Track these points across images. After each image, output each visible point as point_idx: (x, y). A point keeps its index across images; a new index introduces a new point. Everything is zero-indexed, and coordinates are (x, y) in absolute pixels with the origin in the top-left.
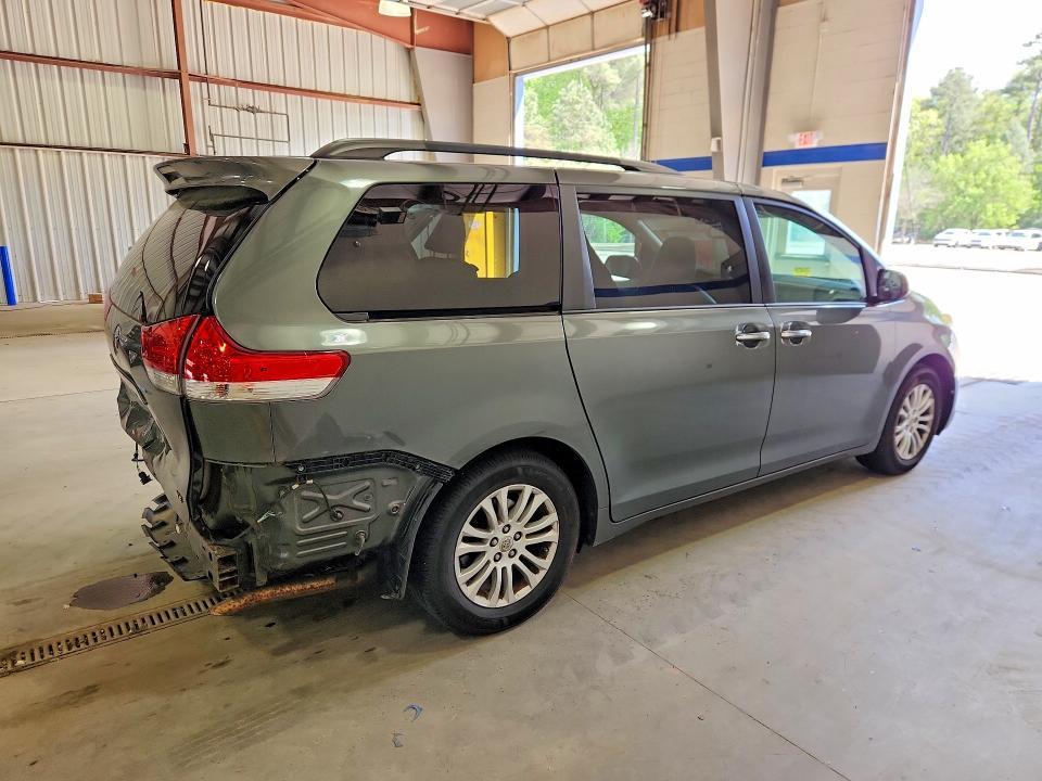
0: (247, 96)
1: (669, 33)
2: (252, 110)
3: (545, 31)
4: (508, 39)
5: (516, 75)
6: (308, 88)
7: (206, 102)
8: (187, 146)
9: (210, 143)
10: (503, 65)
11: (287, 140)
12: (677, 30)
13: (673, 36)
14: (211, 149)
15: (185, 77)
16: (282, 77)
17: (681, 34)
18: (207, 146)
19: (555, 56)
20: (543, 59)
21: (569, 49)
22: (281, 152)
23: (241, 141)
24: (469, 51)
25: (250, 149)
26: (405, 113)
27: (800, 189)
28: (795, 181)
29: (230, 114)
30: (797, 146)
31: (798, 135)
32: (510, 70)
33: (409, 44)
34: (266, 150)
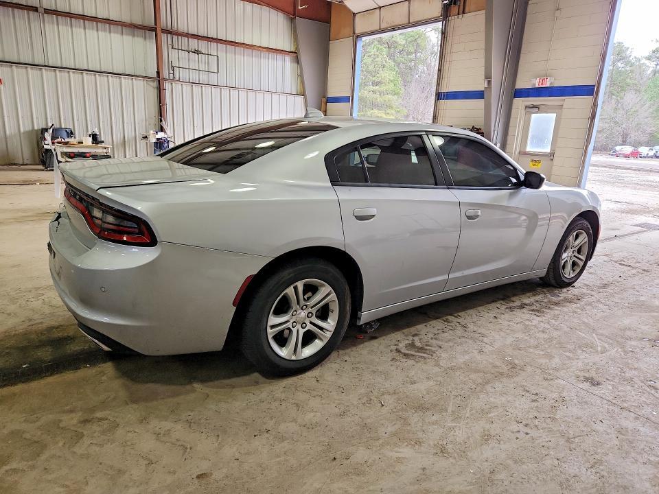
0: (194, 44)
1: (458, 14)
2: (198, 52)
3: (378, 10)
4: (354, 15)
5: (357, 37)
6: (230, 40)
7: (170, 46)
8: (158, 73)
9: (171, 72)
10: (348, 31)
11: (216, 71)
12: (464, 13)
13: (460, 16)
14: (171, 75)
15: (159, 31)
16: (215, 33)
17: (466, 15)
18: (169, 73)
19: (384, 26)
20: (376, 28)
21: (393, 22)
22: (213, 79)
23: (189, 72)
24: (327, 21)
25: (194, 76)
26: (288, 58)
27: (537, 113)
28: (534, 107)
29: (183, 54)
30: (537, 86)
31: (538, 79)
32: (354, 33)
33: (293, 15)
34: (204, 78)
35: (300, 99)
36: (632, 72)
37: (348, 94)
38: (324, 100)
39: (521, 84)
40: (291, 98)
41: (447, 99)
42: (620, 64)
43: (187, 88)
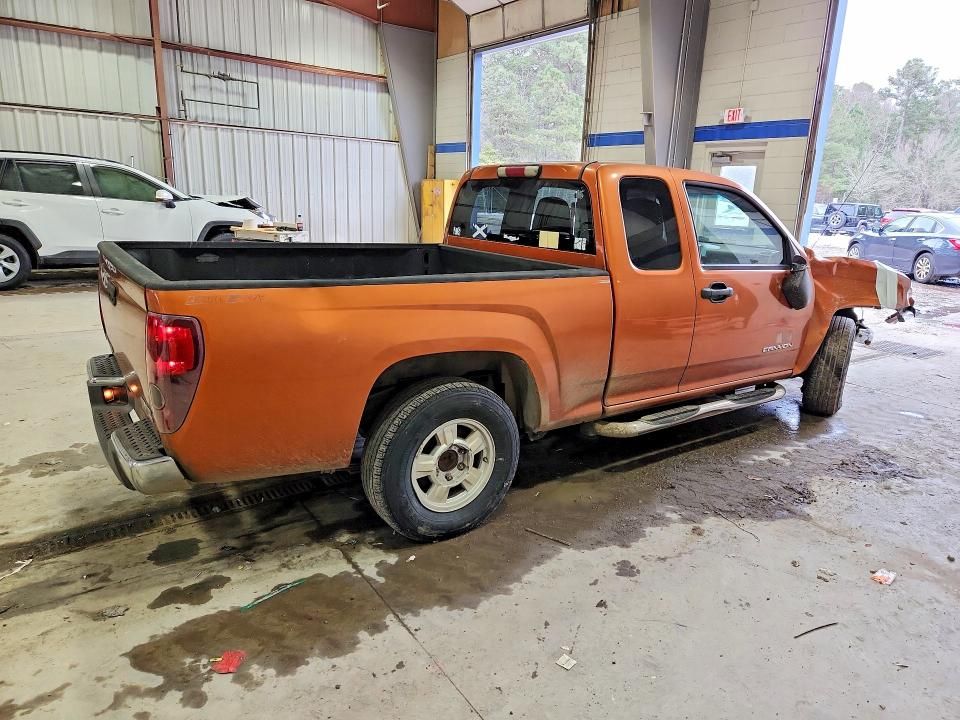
0: (218, 65)
1: (612, 12)
2: (224, 77)
3: (500, 10)
4: (468, 17)
5: (474, 51)
7: (179, 68)
8: (158, 109)
9: (181, 107)
10: (462, 43)
11: (256, 106)
12: (620, 9)
13: (615, 16)
14: (182, 113)
15: (158, 46)
17: (622, 13)
18: (179, 110)
19: (509, 34)
20: (499, 37)
21: (522, 28)
22: (253, 119)
23: (212, 107)
24: (432, 28)
25: (221, 114)
26: (371, 85)
27: (728, 164)
28: (724, 155)
29: (201, 80)
30: (726, 122)
31: (727, 111)
32: (469, 45)
33: (376, 20)
34: (236, 116)
35: (394, 148)
36: (937, 103)
37: (464, 139)
38: (431, 148)
39: (704, 120)
40: (378, 147)
41: (598, 145)
42: (917, 92)
43: (207, 134)
